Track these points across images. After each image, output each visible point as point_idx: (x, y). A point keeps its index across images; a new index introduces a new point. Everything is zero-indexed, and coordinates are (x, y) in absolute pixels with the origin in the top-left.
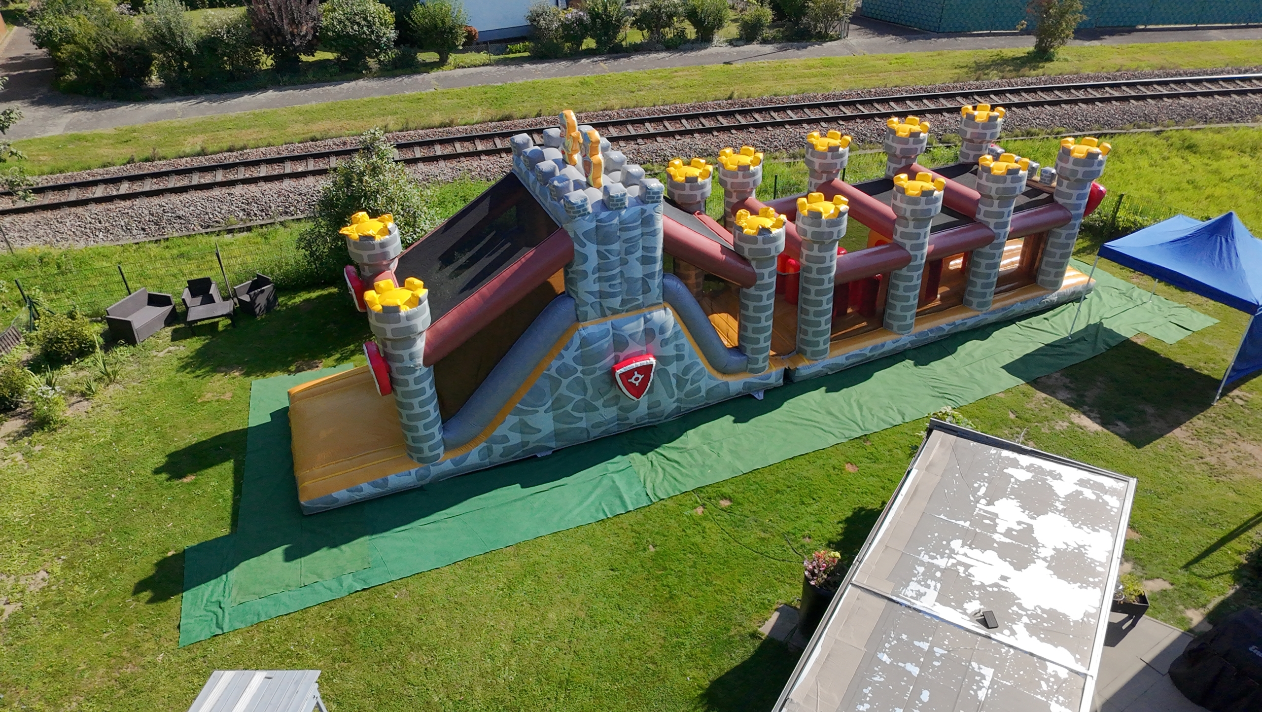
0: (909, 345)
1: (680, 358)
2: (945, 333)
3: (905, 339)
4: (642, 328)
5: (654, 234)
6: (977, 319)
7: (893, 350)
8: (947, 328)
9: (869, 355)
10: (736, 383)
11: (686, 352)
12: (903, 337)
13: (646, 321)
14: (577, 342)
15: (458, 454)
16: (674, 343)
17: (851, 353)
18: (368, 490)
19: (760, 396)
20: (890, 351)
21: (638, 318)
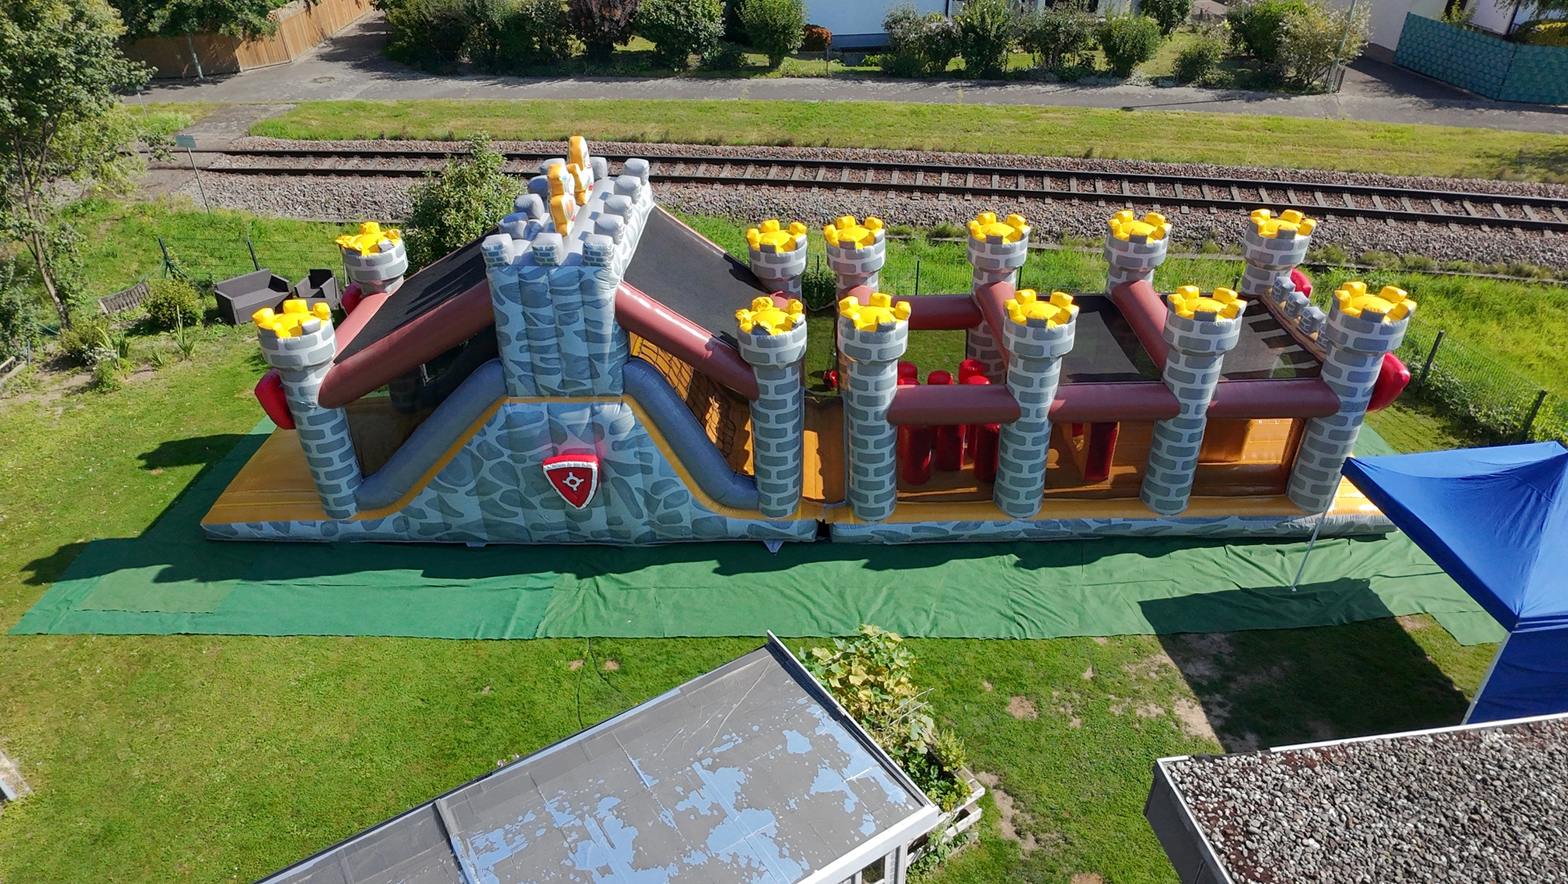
0: (1023, 535)
1: (646, 470)
2: (1090, 531)
3: (1016, 526)
4: (586, 421)
5: (597, 304)
6: (1151, 524)
7: (995, 535)
8: (1094, 526)
9: (952, 533)
10: (738, 523)
11: (655, 464)
12: (1014, 522)
13: (594, 413)
14: (501, 420)
15: (371, 516)
16: (637, 449)
17: (923, 524)
18: (268, 530)
19: (775, 548)
20: (988, 536)
21: (583, 407)
